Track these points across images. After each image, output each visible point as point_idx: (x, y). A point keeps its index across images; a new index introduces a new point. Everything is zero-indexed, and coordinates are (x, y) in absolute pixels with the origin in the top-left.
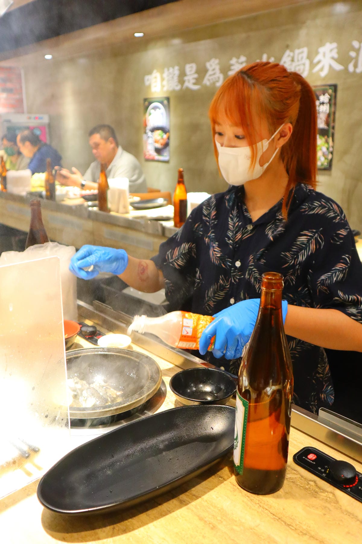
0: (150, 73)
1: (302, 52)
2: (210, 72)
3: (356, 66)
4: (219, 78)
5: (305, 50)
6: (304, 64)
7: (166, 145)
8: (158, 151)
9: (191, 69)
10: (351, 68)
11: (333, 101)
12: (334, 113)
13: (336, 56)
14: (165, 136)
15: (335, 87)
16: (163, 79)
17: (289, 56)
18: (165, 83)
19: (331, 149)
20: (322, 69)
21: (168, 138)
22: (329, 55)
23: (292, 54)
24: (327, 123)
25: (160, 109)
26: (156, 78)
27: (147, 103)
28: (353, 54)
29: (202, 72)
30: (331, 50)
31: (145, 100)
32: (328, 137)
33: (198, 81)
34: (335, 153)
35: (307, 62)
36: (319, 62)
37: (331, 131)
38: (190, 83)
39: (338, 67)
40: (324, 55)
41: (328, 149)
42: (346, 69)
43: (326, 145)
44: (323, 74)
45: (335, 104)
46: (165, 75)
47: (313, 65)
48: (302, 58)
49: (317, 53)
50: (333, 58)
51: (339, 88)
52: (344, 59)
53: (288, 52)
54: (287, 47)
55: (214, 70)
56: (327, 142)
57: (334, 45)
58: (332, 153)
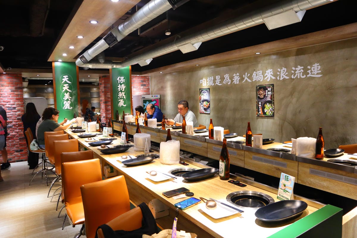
0: (202, 79)
1: (260, 72)
2: (225, 79)
3: (280, 78)
4: (229, 81)
5: (261, 71)
6: (261, 77)
7: (209, 107)
8: (205, 109)
9: (218, 78)
10: (278, 78)
11: (273, 90)
12: (274, 95)
13: (272, 74)
14: (208, 104)
15: (273, 85)
16: (207, 81)
17: (255, 73)
18: (208, 83)
19: (273, 109)
20: (268, 78)
21: (210, 104)
22: (270, 74)
23: (256, 73)
24: (271, 99)
25: (206, 93)
26: (204, 81)
27: (201, 91)
28: (278, 73)
29: (222, 79)
30: (271, 72)
31: (200, 89)
32: (272, 104)
33: (221, 82)
34: (275, 110)
35: (262, 76)
36: (266, 76)
37: (273, 101)
38: (218, 83)
39: (274, 78)
40: (268, 74)
41: (272, 109)
42: (277, 78)
43: (271, 107)
44: (268, 80)
45: (274, 91)
46: (208, 80)
47: (264, 77)
48: (260, 74)
49: (266, 73)
50: (271, 74)
51: (275, 85)
52: (275, 75)
53: (255, 72)
54: (254, 70)
55: (227, 78)
56: (271, 106)
57: (271, 70)
58: (274, 110)
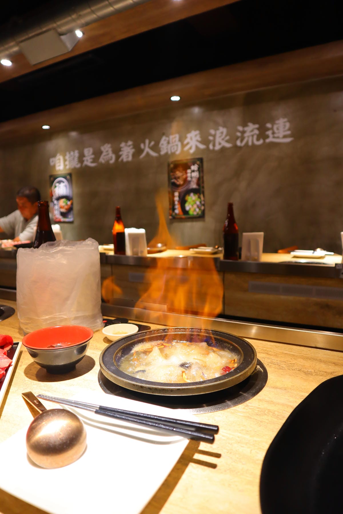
0: (54, 156)
1: (175, 137)
2: (104, 154)
3: (214, 145)
4: (112, 157)
5: (177, 136)
6: (177, 145)
7: (70, 210)
8: (63, 215)
9: (88, 152)
10: (211, 147)
11: (201, 169)
12: (203, 177)
13: (199, 139)
14: (69, 203)
15: (201, 160)
16: (65, 160)
17: (165, 140)
18: (67, 163)
19: (203, 203)
20: (191, 148)
21: (72, 204)
22: (194, 139)
23: (167, 139)
24: (198, 184)
25: (63, 182)
26: (59, 159)
27: (52, 179)
28: (211, 138)
29: (98, 154)
30: (196, 136)
31: (51, 176)
32: (200, 194)
33: (94, 160)
34: (206, 205)
35: (179, 144)
36: (188, 143)
37: (202, 189)
38: (88, 162)
39: (202, 147)
40: (191, 139)
41: (200, 202)
42: (208, 147)
43: (199, 200)
44: (192, 151)
45: (203, 171)
46: (67, 157)
47: (183, 146)
48: (175, 141)
49: (186, 138)
50: (197, 141)
51: (205, 160)
52: (205, 141)
53: (164, 138)
54: (163, 134)
55: (107, 151)
56: (199, 197)
57: (197, 132)
58: (204, 205)
